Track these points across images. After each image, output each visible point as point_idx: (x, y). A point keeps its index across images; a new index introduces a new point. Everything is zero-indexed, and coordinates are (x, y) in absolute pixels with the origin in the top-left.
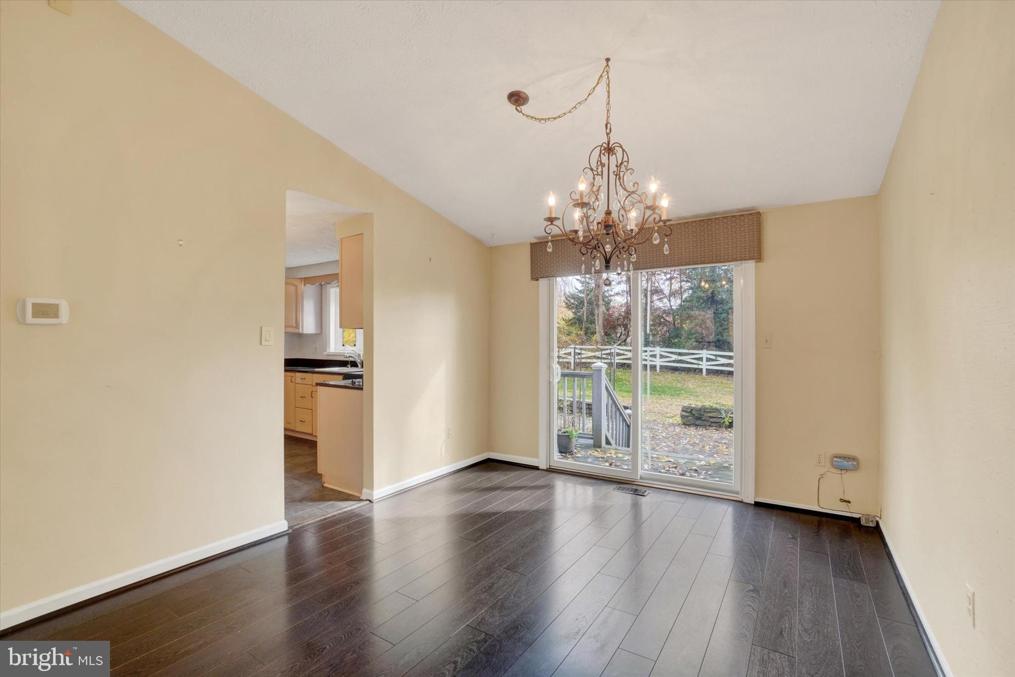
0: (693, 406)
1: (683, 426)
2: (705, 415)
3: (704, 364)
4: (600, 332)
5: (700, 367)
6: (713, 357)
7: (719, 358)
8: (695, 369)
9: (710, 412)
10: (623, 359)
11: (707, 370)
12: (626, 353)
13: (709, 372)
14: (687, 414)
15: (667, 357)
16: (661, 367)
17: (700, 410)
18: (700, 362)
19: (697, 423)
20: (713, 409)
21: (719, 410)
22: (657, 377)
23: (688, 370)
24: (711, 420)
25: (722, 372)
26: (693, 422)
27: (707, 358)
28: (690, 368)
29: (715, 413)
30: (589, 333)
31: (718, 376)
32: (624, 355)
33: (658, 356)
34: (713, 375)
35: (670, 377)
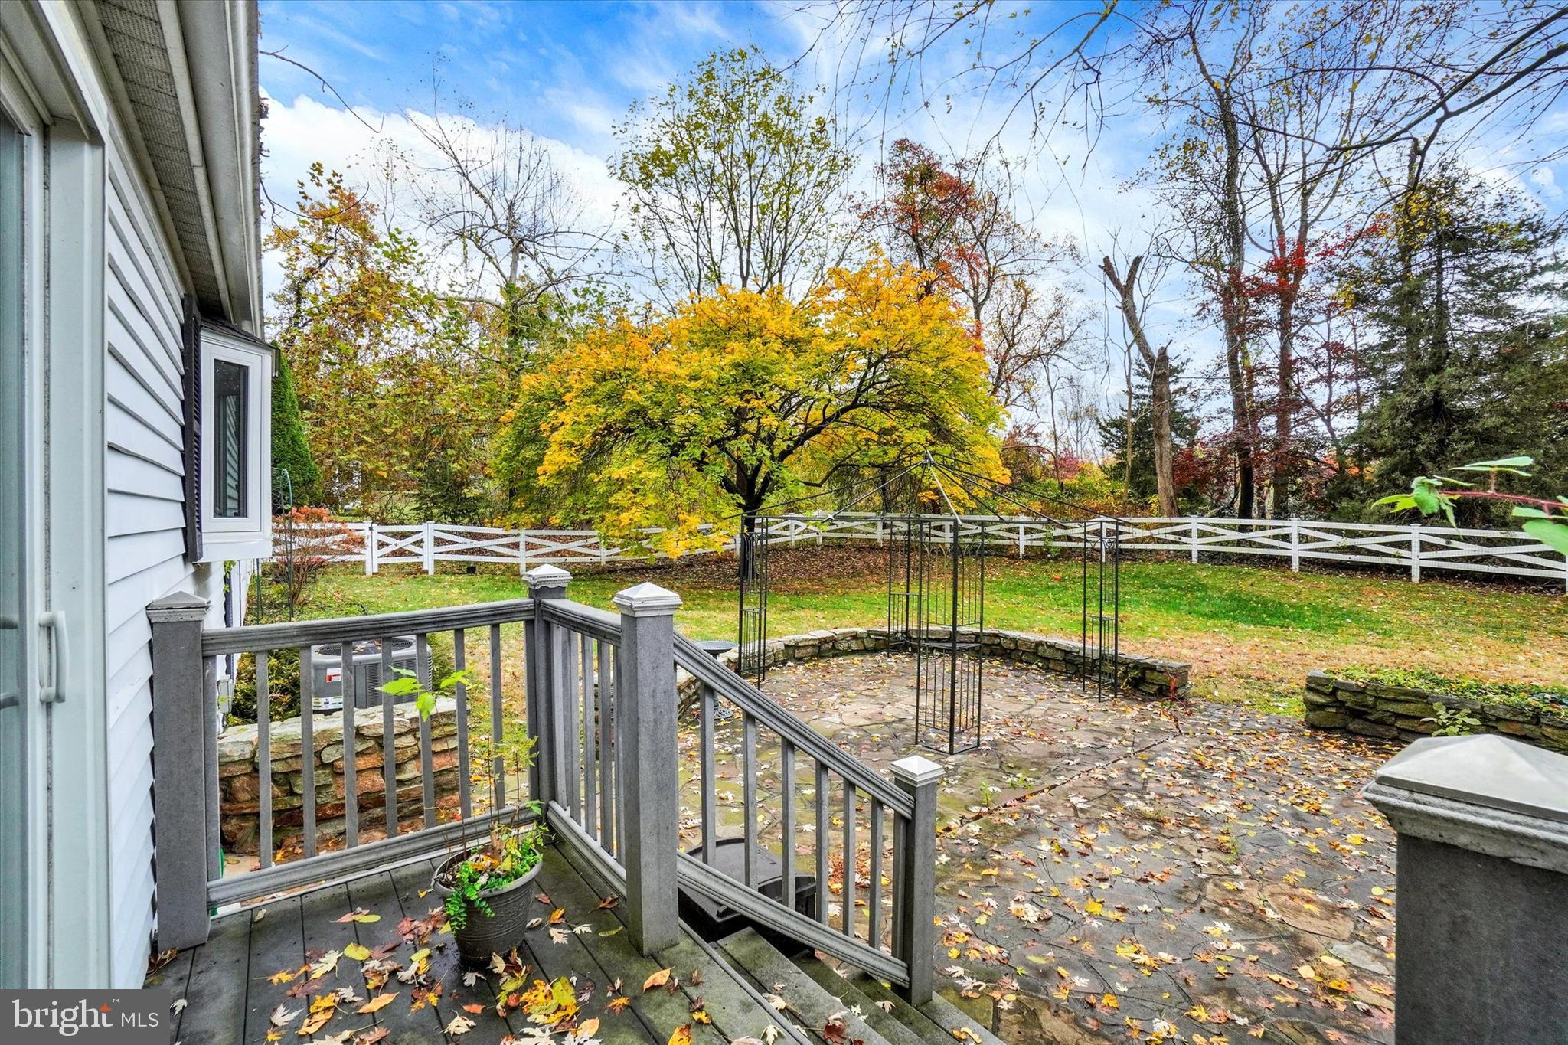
0: (1340, 678)
1: (1307, 732)
2: (1379, 707)
3: (1414, 557)
4: (1166, 489)
5: (1405, 562)
6: (1442, 542)
7: (1455, 544)
8: (1391, 570)
9: (1395, 700)
10: (1215, 544)
11: (1423, 569)
12: (1219, 530)
13: (1427, 573)
14: (1320, 700)
15: (1319, 540)
16: (1303, 561)
17: (1362, 692)
18: (1404, 552)
19: (1351, 726)
20: (1407, 693)
21: (1426, 697)
22: (1291, 583)
23: (1372, 569)
24: (1399, 724)
25: (1464, 575)
26: (1339, 723)
27: (1421, 542)
28: (1377, 565)
29: (1413, 706)
30: (1144, 489)
31: (1454, 584)
32: (1216, 535)
33: (1295, 538)
34: (1442, 581)
35: (1324, 583)
